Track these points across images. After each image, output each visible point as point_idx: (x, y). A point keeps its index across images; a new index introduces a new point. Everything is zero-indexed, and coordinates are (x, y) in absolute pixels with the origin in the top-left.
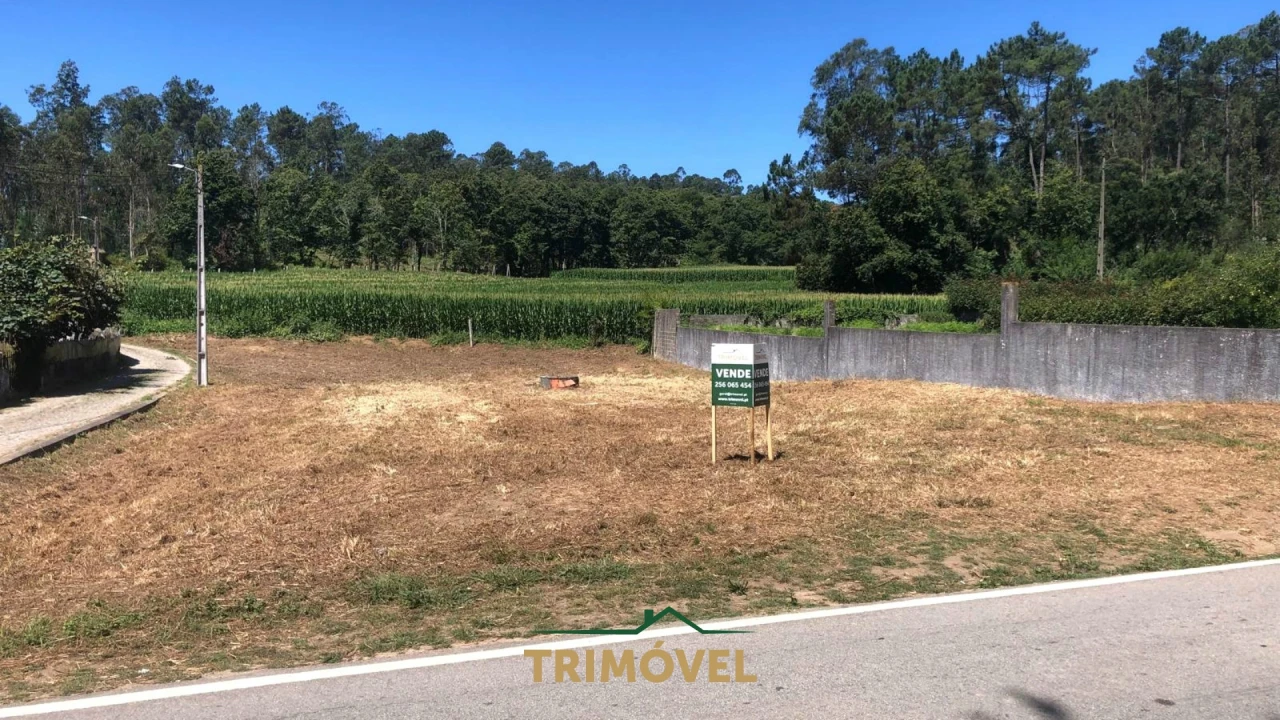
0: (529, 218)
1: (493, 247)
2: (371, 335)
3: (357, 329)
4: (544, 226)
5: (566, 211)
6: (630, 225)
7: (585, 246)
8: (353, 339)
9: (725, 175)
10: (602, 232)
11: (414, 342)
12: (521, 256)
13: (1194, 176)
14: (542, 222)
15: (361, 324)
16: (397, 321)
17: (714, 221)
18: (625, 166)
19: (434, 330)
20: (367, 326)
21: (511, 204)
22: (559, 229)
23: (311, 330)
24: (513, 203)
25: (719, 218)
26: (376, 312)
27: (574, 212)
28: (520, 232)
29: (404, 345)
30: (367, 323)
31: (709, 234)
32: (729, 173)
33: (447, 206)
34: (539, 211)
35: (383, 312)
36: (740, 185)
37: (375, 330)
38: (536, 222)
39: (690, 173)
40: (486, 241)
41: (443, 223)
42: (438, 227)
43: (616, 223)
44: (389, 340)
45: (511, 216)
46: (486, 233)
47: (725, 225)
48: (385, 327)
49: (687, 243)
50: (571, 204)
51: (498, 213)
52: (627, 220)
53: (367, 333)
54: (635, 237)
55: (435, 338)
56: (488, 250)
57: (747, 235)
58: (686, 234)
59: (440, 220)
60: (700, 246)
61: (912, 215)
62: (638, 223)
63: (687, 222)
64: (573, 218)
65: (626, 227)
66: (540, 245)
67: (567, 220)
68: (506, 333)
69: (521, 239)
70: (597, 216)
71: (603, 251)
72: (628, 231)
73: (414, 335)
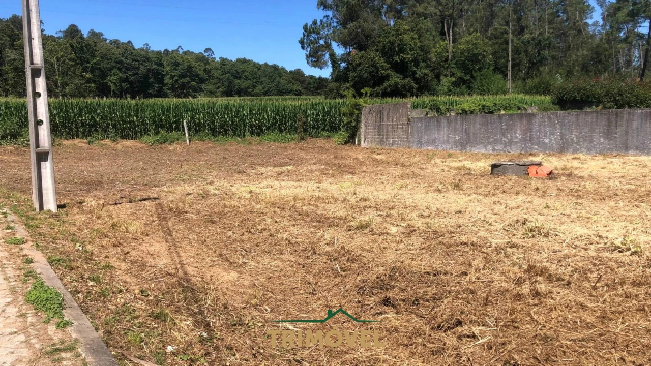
0: (115, 67)
1: (93, 85)
2: (82, 138)
3: (68, 133)
4: (125, 72)
5: (137, 63)
6: (173, 74)
7: (150, 86)
8: (66, 143)
9: (205, 51)
10: (159, 77)
11: (129, 143)
12: (114, 91)
13: (540, 37)
14: (123, 70)
15: (72, 129)
16: (108, 124)
17: (216, 74)
18: (147, 44)
19: (146, 131)
20: (77, 131)
21: (102, 58)
22: (134, 74)
23: (21, 136)
24: (104, 57)
25: (220, 72)
26: (86, 117)
27: (142, 64)
28: (111, 76)
29: (119, 146)
30: (76, 127)
31: (216, 81)
32: (207, 50)
33: (62, 56)
34: (121, 62)
35: (92, 117)
36: (213, 56)
37: (87, 134)
38: (120, 69)
39: (185, 50)
40: (89, 81)
41: (58, 69)
42: (55, 72)
43: (165, 73)
44: (103, 142)
45: (104, 65)
46: (88, 75)
47: (224, 76)
48: (96, 130)
49: (203, 86)
50: (139, 59)
51: (95, 63)
52: (171, 71)
53: (78, 136)
54: (176, 81)
55: (149, 139)
56: (90, 87)
57: (237, 82)
58: (202, 81)
59: (56, 66)
60: (210, 87)
61: (405, 56)
62: (176, 73)
63: (202, 73)
64: (142, 68)
65: (171, 75)
66: (123, 85)
67: (138, 68)
68: (214, 132)
69: (112, 80)
70: (156, 67)
71: (160, 90)
72: (172, 77)
73: (125, 137)
